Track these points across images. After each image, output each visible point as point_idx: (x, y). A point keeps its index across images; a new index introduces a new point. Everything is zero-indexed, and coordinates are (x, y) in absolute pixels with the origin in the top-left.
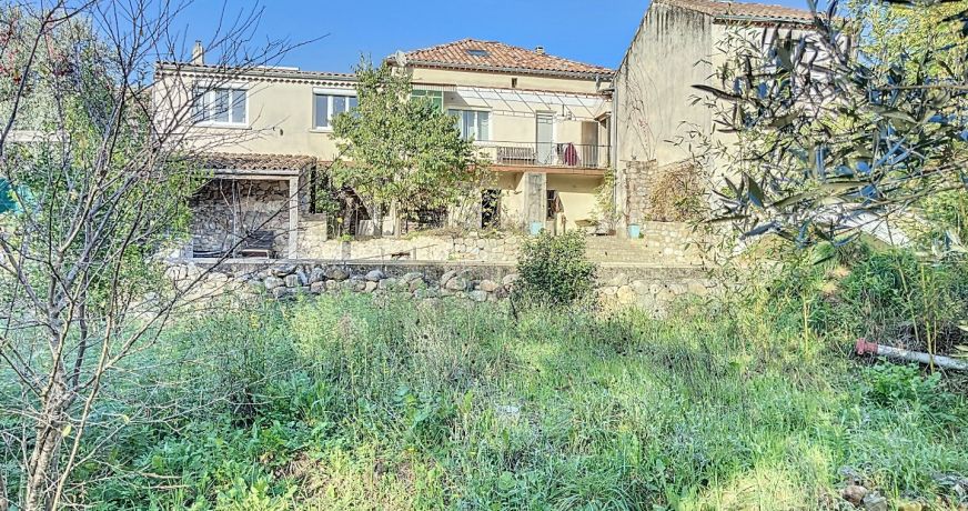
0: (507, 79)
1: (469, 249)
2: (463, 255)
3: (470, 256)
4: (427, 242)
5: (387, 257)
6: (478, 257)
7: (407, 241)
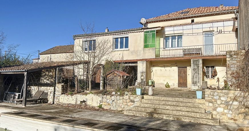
0: (189, 21)
1: (108, 101)
2: (106, 103)
3: (108, 104)
4: (92, 97)
5: (79, 103)
6: (111, 105)
7: (85, 96)
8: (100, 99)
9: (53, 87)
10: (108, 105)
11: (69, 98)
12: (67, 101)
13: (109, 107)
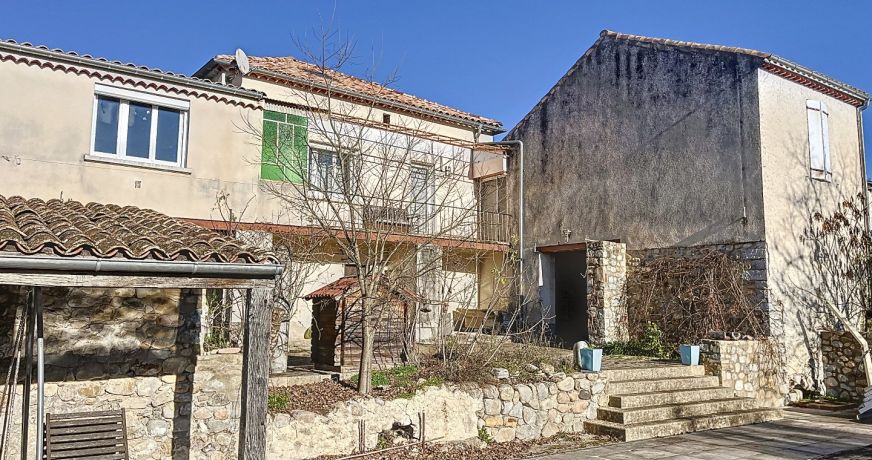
0: (378, 115)
1: (509, 406)
2: (499, 420)
3: (510, 421)
4: (440, 400)
5: (372, 441)
6: (521, 422)
7: (405, 401)
8: (476, 404)
9: (172, 379)
10: (509, 424)
11: (307, 426)
12: (298, 444)
13: (514, 430)
